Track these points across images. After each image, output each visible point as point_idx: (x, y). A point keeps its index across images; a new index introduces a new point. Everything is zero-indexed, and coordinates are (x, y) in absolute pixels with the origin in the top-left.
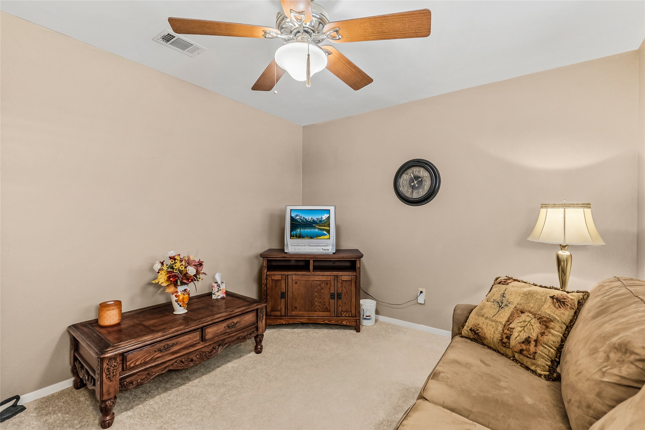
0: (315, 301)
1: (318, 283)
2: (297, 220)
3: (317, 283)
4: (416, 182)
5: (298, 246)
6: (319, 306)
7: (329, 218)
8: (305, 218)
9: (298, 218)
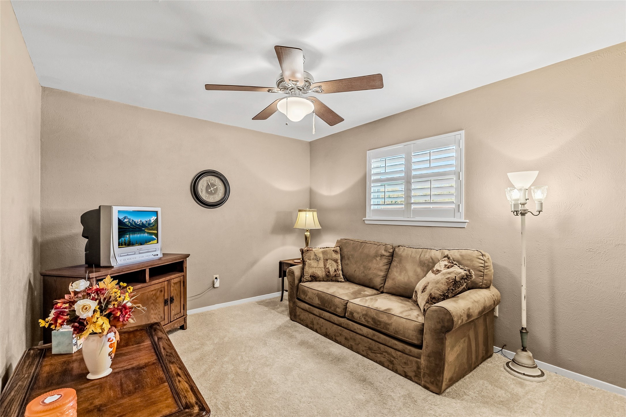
0: (151, 314)
1: (154, 292)
2: (125, 224)
3: (152, 294)
4: (212, 189)
5: (128, 255)
6: (154, 318)
7: (157, 221)
8: (134, 221)
9: (127, 221)
